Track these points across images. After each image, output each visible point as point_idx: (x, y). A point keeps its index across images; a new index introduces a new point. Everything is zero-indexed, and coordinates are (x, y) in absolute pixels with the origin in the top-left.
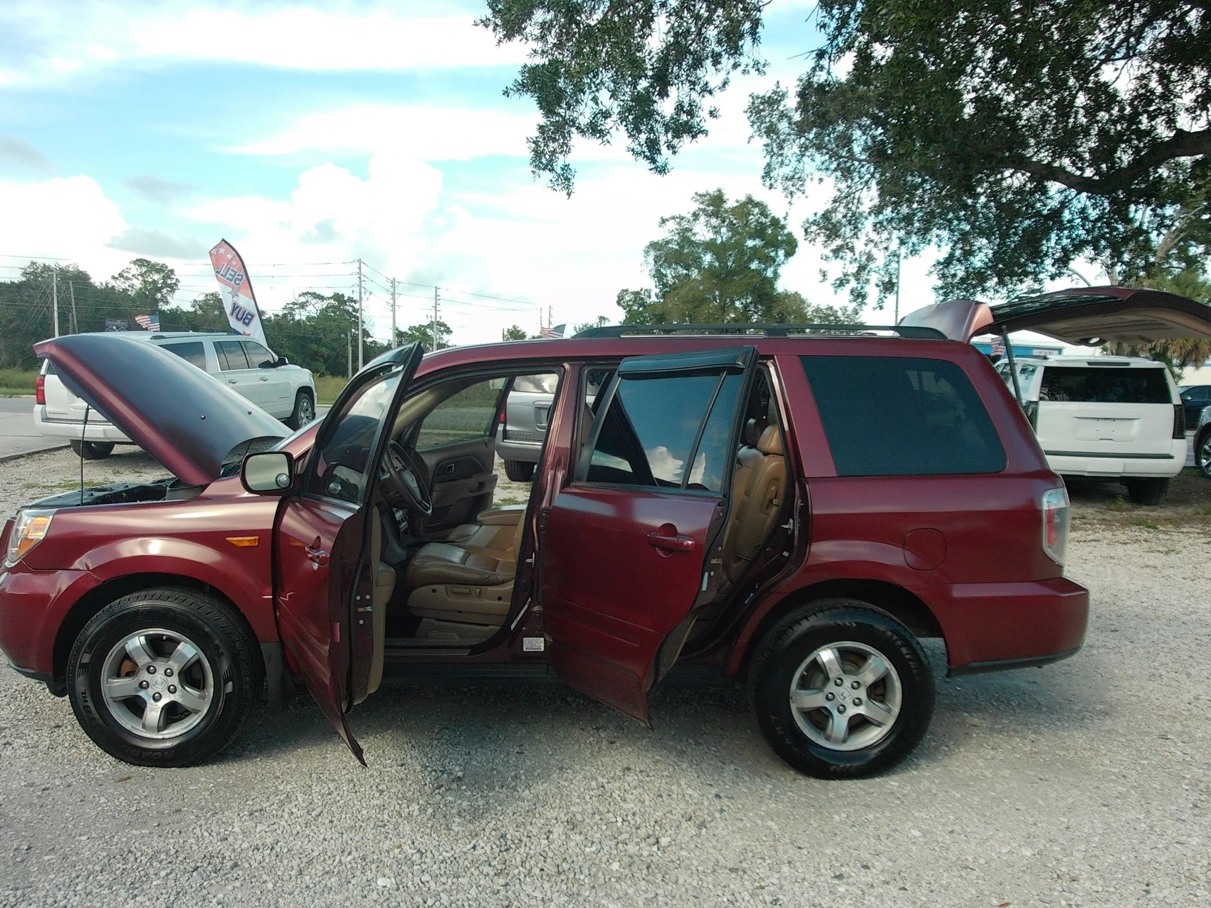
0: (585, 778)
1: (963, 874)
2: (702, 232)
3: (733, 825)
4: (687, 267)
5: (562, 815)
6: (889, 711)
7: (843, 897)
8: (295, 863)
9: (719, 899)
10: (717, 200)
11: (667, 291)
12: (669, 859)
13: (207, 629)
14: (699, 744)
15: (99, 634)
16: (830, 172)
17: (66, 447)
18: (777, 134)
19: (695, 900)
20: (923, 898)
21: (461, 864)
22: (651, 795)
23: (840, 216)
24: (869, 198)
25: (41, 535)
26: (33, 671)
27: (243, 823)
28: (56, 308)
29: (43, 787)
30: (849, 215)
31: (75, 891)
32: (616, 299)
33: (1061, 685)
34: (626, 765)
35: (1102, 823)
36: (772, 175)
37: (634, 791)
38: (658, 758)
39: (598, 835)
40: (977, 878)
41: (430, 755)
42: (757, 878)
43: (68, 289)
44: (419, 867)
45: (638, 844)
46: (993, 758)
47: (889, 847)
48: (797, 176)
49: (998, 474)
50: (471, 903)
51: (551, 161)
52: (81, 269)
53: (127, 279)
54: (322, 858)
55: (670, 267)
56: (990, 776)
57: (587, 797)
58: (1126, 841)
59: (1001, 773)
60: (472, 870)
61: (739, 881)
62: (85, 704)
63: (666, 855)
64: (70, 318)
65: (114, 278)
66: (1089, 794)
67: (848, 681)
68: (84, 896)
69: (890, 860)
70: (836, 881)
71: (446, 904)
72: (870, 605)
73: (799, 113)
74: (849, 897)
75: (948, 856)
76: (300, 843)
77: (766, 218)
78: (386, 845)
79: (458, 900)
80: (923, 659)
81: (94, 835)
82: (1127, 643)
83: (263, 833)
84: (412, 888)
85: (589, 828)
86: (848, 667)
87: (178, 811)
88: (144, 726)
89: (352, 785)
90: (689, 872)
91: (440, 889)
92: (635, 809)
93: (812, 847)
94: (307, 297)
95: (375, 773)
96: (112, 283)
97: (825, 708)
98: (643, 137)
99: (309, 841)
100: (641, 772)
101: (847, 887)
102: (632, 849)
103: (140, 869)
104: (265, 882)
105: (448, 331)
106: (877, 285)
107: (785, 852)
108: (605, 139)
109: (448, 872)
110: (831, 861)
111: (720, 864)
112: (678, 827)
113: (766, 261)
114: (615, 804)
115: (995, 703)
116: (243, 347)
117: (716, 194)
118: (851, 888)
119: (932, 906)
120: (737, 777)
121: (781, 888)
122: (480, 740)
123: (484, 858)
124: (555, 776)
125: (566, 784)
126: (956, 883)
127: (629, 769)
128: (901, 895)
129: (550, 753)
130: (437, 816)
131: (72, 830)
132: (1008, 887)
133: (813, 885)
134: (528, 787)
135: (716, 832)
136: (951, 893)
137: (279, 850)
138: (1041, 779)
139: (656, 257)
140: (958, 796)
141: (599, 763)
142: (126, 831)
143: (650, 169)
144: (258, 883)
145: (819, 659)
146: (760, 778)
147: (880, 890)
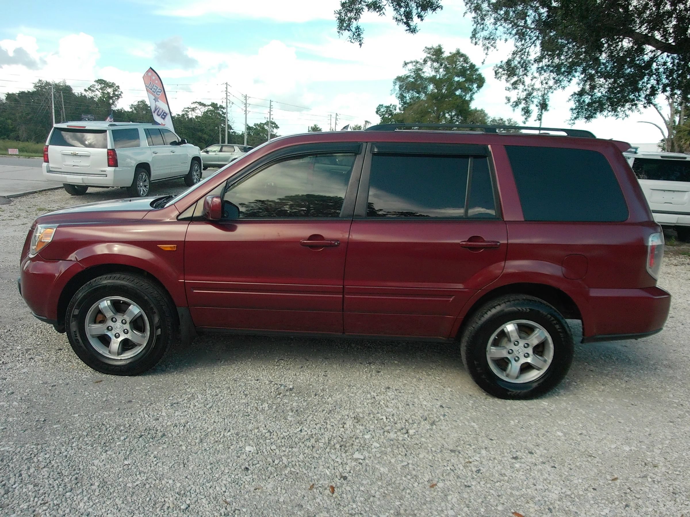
0: (364, 392)
1: (589, 460)
2: (428, 72)
3: (451, 424)
4: (418, 92)
5: (351, 414)
6: (545, 361)
7: (518, 470)
8: (198, 435)
9: (445, 468)
10: (438, 52)
11: (406, 106)
12: (414, 443)
13: (146, 298)
14: (429, 375)
15: (85, 297)
16: (512, 36)
17: (60, 188)
18: (481, 11)
19: (431, 468)
20: (566, 473)
21: (294, 440)
22: (403, 404)
23: (516, 63)
24: (534, 52)
25: (49, 240)
26: (46, 318)
27: (167, 410)
28: (53, 107)
29: (53, 384)
30: (522, 62)
31: (72, 447)
32: (376, 110)
33: (641, 348)
34: (387, 386)
35: (670, 433)
36: (476, 36)
37: (392, 401)
38: (406, 382)
39: (373, 427)
40: (598, 463)
41: (273, 375)
42: (467, 456)
43: (60, 96)
44: (269, 441)
45: (396, 433)
46: (603, 391)
47: (544, 441)
48: (491, 38)
49: (623, 223)
50: (300, 463)
51: (349, 25)
52: (67, 84)
53: (93, 91)
54: (213, 433)
55: (408, 92)
56: (602, 401)
57: (365, 404)
58: (685, 444)
59: (609, 400)
60: (300, 444)
61: (456, 458)
62: (76, 338)
63: (413, 440)
64: (61, 113)
65: (85, 90)
66: (661, 415)
67: (522, 343)
68: (77, 450)
69: (545, 449)
70: (514, 461)
71: (286, 463)
72: (538, 299)
74: (522, 470)
75: (579, 449)
76: (200, 423)
77: (467, 64)
78: (250, 427)
79: (293, 461)
80: (568, 332)
81: (82, 414)
82: (680, 324)
83: (179, 416)
84: (266, 453)
85: (367, 422)
86: (523, 335)
87: (130, 401)
88: (110, 352)
89: (229, 390)
90: (426, 451)
91: (282, 454)
92: (393, 412)
93: (498, 439)
94: (196, 105)
95: (242, 384)
96: (84, 93)
97: (507, 358)
98: (403, 10)
99: (206, 423)
100: (396, 390)
101: (520, 464)
102: (392, 435)
103: (109, 435)
104: (181, 445)
105: (277, 127)
106: (537, 106)
107: (483, 442)
108: (381, 12)
109: (286, 444)
110: (510, 448)
111: (445, 447)
112: (419, 423)
113: (466, 90)
114: (382, 408)
115: (603, 358)
116: (161, 132)
117: (437, 48)
118: (523, 465)
119: (571, 478)
120: (452, 395)
121: (481, 463)
122: (302, 367)
123: (307, 437)
124: (346, 390)
125: (353, 395)
126: (585, 465)
127: (389, 388)
128: (553, 471)
129: (343, 376)
130: (279, 411)
131: (69, 410)
132: (616, 469)
133: (500, 462)
134: (331, 396)
135: (442, 428)
136: (583, 471)
137: (188, 427)
138: (632, 405)
139: (400, 86)
140: (584, 412)
141: (372, 384)
142: (101, 412)
143: (407, 30)
144: (177, 446)
145: (505, 330)
146: (466, 397)
147: (540, 467)
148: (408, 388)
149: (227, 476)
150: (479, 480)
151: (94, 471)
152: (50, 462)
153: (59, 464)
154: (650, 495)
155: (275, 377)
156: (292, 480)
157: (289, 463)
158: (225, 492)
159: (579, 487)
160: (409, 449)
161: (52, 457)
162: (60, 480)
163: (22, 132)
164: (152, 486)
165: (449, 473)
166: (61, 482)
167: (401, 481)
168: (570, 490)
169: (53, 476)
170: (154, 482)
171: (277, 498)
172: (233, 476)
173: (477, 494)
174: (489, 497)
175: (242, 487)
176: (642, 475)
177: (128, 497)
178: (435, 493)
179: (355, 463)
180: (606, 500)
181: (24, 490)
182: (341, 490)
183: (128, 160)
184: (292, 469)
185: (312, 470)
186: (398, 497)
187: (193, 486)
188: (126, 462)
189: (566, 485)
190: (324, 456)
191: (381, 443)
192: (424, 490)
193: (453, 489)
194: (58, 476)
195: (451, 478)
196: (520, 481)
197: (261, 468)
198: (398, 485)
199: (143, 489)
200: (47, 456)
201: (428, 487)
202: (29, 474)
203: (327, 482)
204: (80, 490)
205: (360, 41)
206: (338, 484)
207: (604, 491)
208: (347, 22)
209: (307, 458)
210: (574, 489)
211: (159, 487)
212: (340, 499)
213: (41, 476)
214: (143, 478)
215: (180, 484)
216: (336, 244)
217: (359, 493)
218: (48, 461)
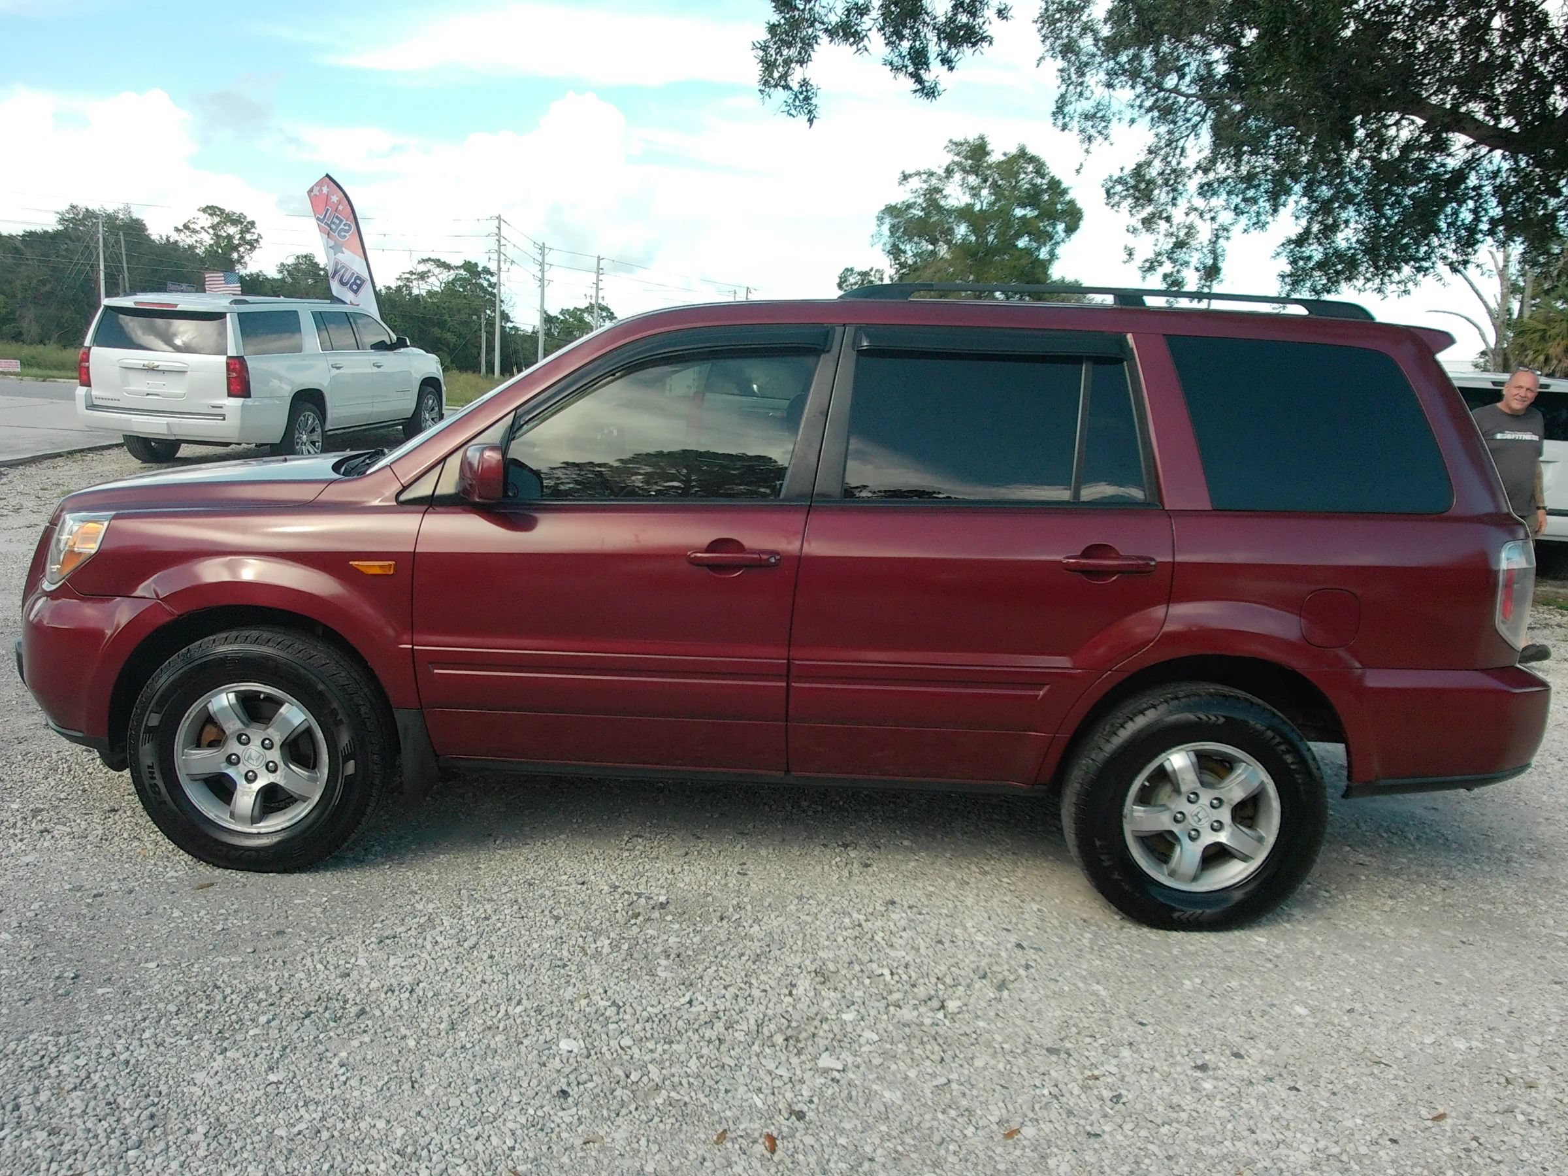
0: (835, 913)
1: (1376, 1071)
2: (956, 195)
3: (1046, 987)
4: (934, 242)
5: (808, 962)
6: (1260, 840)
7: (1210, 1097)
8: (444, 1013)
9: (1038, 1091)
10: (978, 151)
11: (905, 273)
12: (961, 1032)
13: (321, 687)
14: (985, 873)
15: (172, 687)
16: (1143, 111)
17: (117, 445)
18: (1077, 54)
19: (1004, 1091)
20: (1324, 1104)
21: (674, 1025)
22: (928, 940)
23: (1155, 173)
24: (1197, 149)
25: (92, 548)
26: (80, 735)
27: (370, 952)
28: (102, 267)
29: (95, 892)
30: (1168, 171)
31: (140, 1040)
32: (838, 281)
33: (1471, 814)
34: (888, 898)
35: (1557, 1007)
36: (1066, 111)
37: (903, 934)
38: (932, 889)
39: (861, 993)
40: (1396, 1078)
41: (620, 872)
42: (1087, 1063)
43: (117, 242)
44: (615, 1026)
45: (915, 1007)
46: (1393, 910)
47: (1267, 1029)
48: (1099, 115)
49: (1440, 516)
50: (691, 1080)
51: (784, 76)
52: (135, 216)
53: (194, 232)
54: (482, 1008)
55: (910, 240)
56: (1392, 935)
57: (840, 939)
59: (1408, 931)
60: (690, 1033)
61: (1062, 1067)
62: (153, 782)
63: (957, 1025)
64: (120, 278)
65: (177, 230)
66: (1532, 966)
67: (1206, 797)
68: (153, 1047)
69: (1270, 1046)
70: (1199, 1074)
71: (657, 1080)
72: (1241, 694)
73: (1109, 26)
74: (1219, 1096)
75: (1349, 1045)
76: (449, 985)
77: (1043, 178)
78: (569, 993)
79: (673, 1075)
80: (1315, 771)
81: (166, 962)
82: (1553, 760)
83: (398, 968)
84: (608, 1055)
85: (847, 983)
86: (1208, 778)
87: (281, 933)
88: (232, 815)
89: (516, 907)
90: (991, 1051)
91: (648, 1058)
92: (907, 958)
93: (1158, 1023)
94: (430, 266)
95: (547, 893)
96: (174, 237)
97: (1171, 833)
98: (906, 45)
99: (462, 983)
100: (910, 907)
101: (1214, 1082)
102: (907, 1014)
103: (231, 1012)
104: (404, 1037)
105: (612, 317)
106: (1197, 269)
107: (1122, 1029)
108: (861, 45)
109: (656, 1035)
110: (1187, 1044)
111: (1033, 1042)
112: (969, 986)
113: (1040, 238)
114: (879, 950)
115: (1385, 835)
116: (349, 319)
117: (977, 143)
118: (1220, 1084)
119: (1338, 1115)
120: (1043, 920)
121: (1122, 1080)
122: (687, 854)
123: (704, 1017)
124: (792, 907)
125: (809, 919)
126: (1367, 1083)
127: (893, 903)
128: (1293, 1098)
129: (783, 875)
130: (635, 955)
131: (135, 953)
132: (1440, 1092)
133: (1166, 1077)
134: (757, 921)
135: (1023, 996)
136: (1362, 1097)
137: (421, 993)
138: (1464, 943)
139: (893, 226)
140: (1352, 960)
141: (852, 892)
142: (210, 957)
143: (916, 91)
144: (394, 1039)
145: (1167, 766)
146: (1075, 924)
147: (1262, 1089)
148: (939, 904)
149: (516, 1111)
150: (1119, 1120)
151: (194, 1099)
152: (88, 1077)
153: (110, 1081)
154: (1526, 1155)
155: (625, 877)
156: (673, 1120)
157: (664, 1080)
158: (513, 1149)
159: (1357, 1136)
160: (950, 1045)
161: (92, 1064)
162: (111, 1119)
163: (29, 324)
164: (336, 1134)
165: (1047, 1103)
166: (114, 1125)
167: (935, 1123)
168: (1336, 1142)
169: (94, 1109)
170: (340, 1125)
171: (638, 1165)
172: (531, 1111)
173: (1117, 1154)
174: (1147, 1161)
175: (554, 1136)
176: (1502, 1107)
177: (278, 1163)
178: (1018, 1152)
179: (823, 1080)
180: (1424, 1167)
181: (26, 1144)
182: (791, 1146)
183: (275, 383)
184: (673, 1094)
185: (721, 1095)
186: (928, 1162)
187: (434, 1134)
188: (272, 1078)
189: (1327, 1132)
190: (747, 1062)
191: (881, 1031)
192: (991, 1144)
193: (1059, 1142)
194: (108, 1111)
195: (1054, 1115)
196: (1218, 1123)
197: (597, 1090)
198: (927, 1132)
199: (315, 1142)
200: (81, 1062)
201: (999, 1137)
202: (38, 1104)
203: (757, 1126)
204: (162, 1145)
205: (810, 112)
206: (785, 1129)
207: (1416, 1145)
208: (781, 69)
209: (708, 1067)
210: (1346, 1140)
211: (352, 1137)
212: (790, 1166)
213: (67, 1109)
214: (314, 1115)
215: (403, 1130)
216: (773, 560)
217: (836, 1151)
218: (83, 1074)
